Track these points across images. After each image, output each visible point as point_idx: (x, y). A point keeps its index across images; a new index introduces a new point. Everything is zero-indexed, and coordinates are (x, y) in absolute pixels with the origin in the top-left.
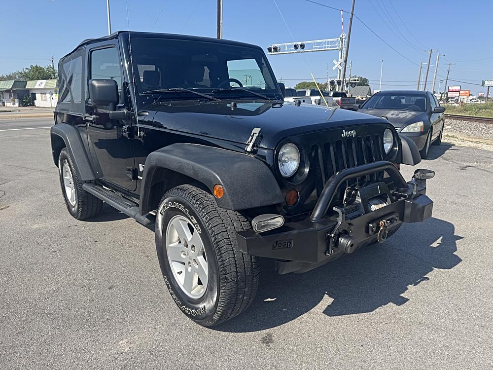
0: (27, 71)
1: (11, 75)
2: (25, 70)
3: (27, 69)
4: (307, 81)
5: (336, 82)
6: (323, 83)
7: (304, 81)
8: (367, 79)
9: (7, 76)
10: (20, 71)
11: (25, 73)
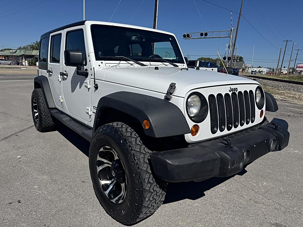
0: (34, 44)
1: (26, 46)
2: (33, 44)
3: (34, 43)
4: (204, 57)
5: (227, 58)
6: (214, 59)
7: (202, 57)
8: (242, 57)
9: (23, 47)
10: (30, 45)
11: (33, 45)
